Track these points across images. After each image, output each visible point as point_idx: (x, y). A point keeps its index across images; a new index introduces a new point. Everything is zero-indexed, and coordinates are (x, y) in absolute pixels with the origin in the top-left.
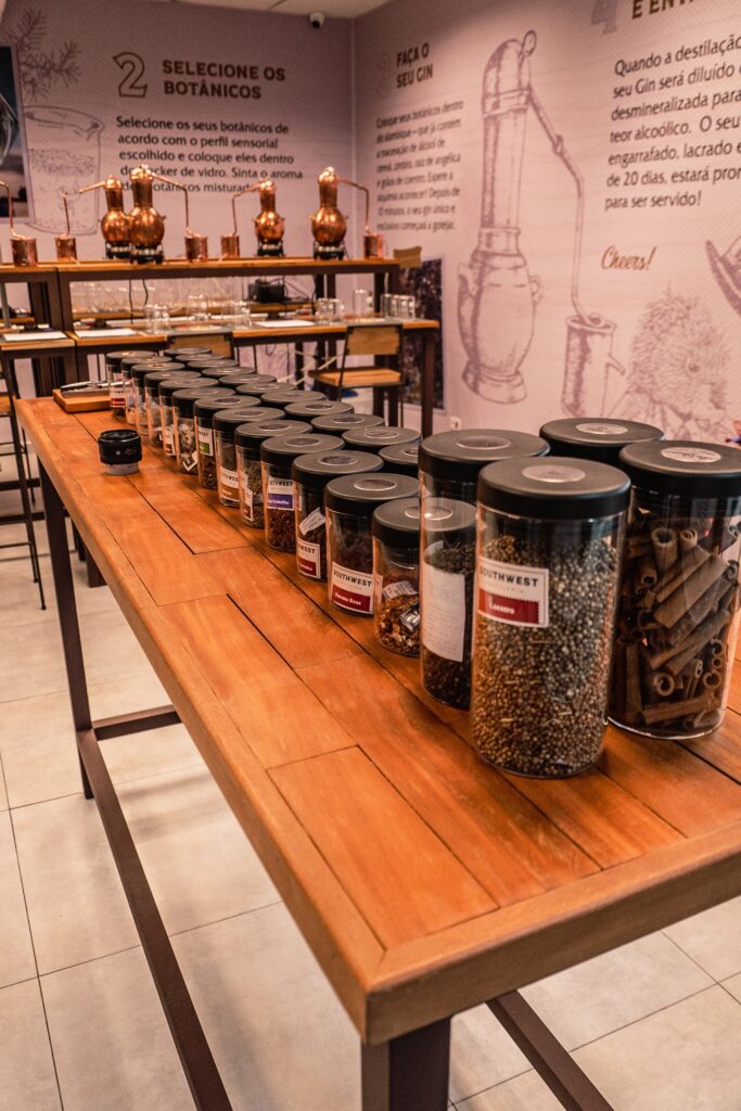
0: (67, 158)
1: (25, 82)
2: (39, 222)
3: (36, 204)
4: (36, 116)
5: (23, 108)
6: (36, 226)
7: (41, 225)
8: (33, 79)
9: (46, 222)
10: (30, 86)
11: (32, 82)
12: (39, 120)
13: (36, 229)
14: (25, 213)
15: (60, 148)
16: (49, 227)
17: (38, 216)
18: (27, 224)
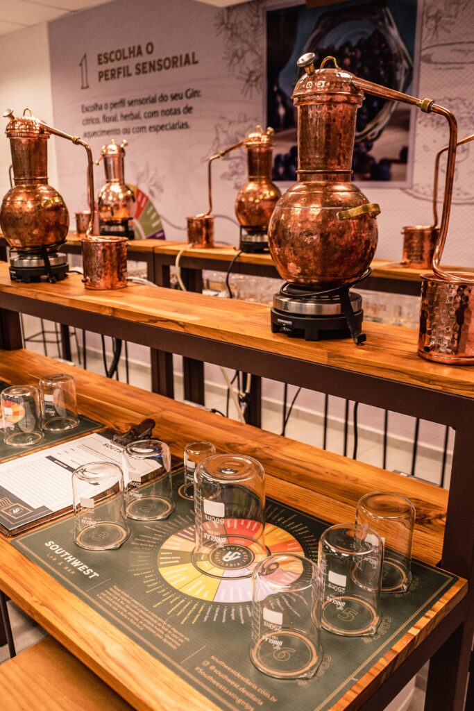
0: (461, 106)
1: (428, 18)
2: (415, 187)
3: (416, 166)
4: (433, 59)
5: (421, 50)
6: (411, 192)
7: (417, 191)
8: (439, 12)
9: (423, 188)
10: (433, 22)
11: (437, 18)
12: (436, 63)
13: (411, 195)
14: (403, 177)
15: (455, 95)
16: (425, 194)
17: (416, 181)
18: (402, 189)
